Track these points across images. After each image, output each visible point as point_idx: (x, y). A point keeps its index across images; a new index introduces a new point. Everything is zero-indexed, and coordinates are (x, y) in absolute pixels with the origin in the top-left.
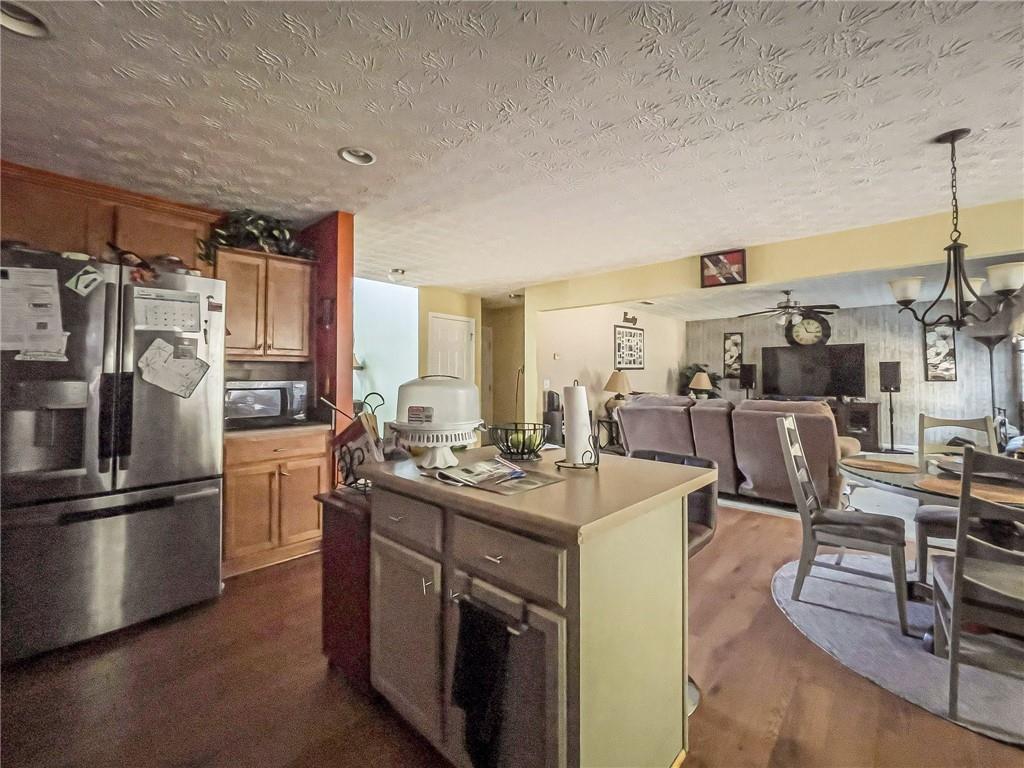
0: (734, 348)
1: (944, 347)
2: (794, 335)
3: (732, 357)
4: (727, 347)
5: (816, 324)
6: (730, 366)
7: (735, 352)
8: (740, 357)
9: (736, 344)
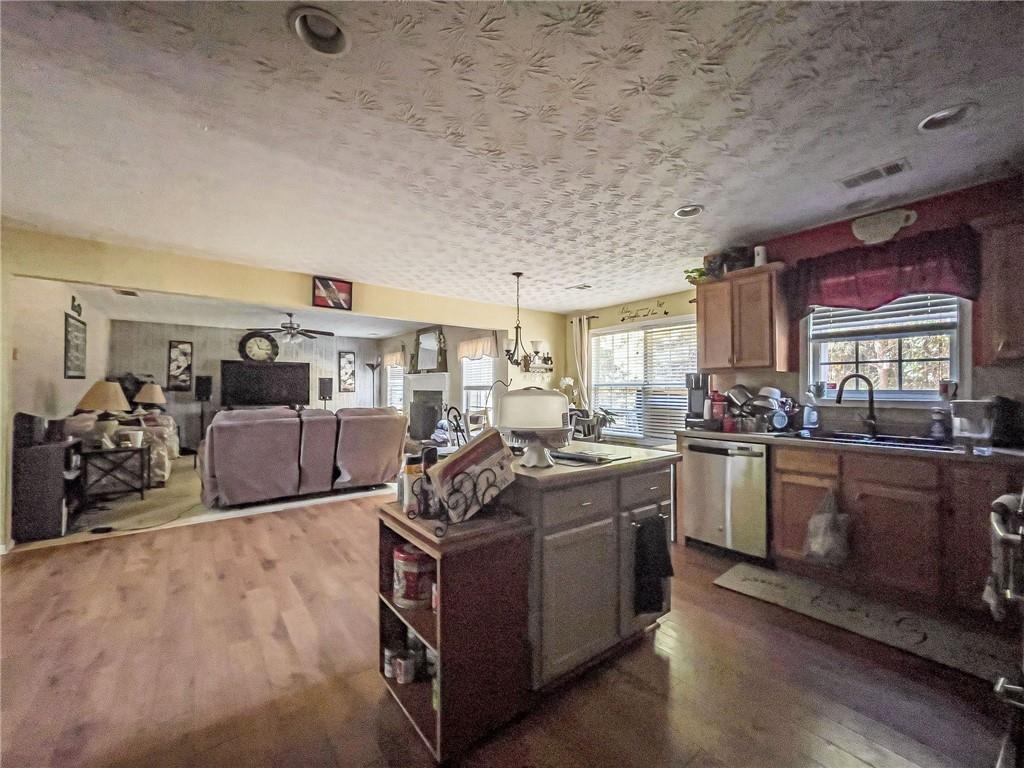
0: (182, 358)
1: (349, 369)
2: (248, 350)
3: (179, 367)
4: (173, 356)
5: (267, 343)
6: (176, 377)
7: (183, 362)
8: (189, 368)
9: (185, 354)
